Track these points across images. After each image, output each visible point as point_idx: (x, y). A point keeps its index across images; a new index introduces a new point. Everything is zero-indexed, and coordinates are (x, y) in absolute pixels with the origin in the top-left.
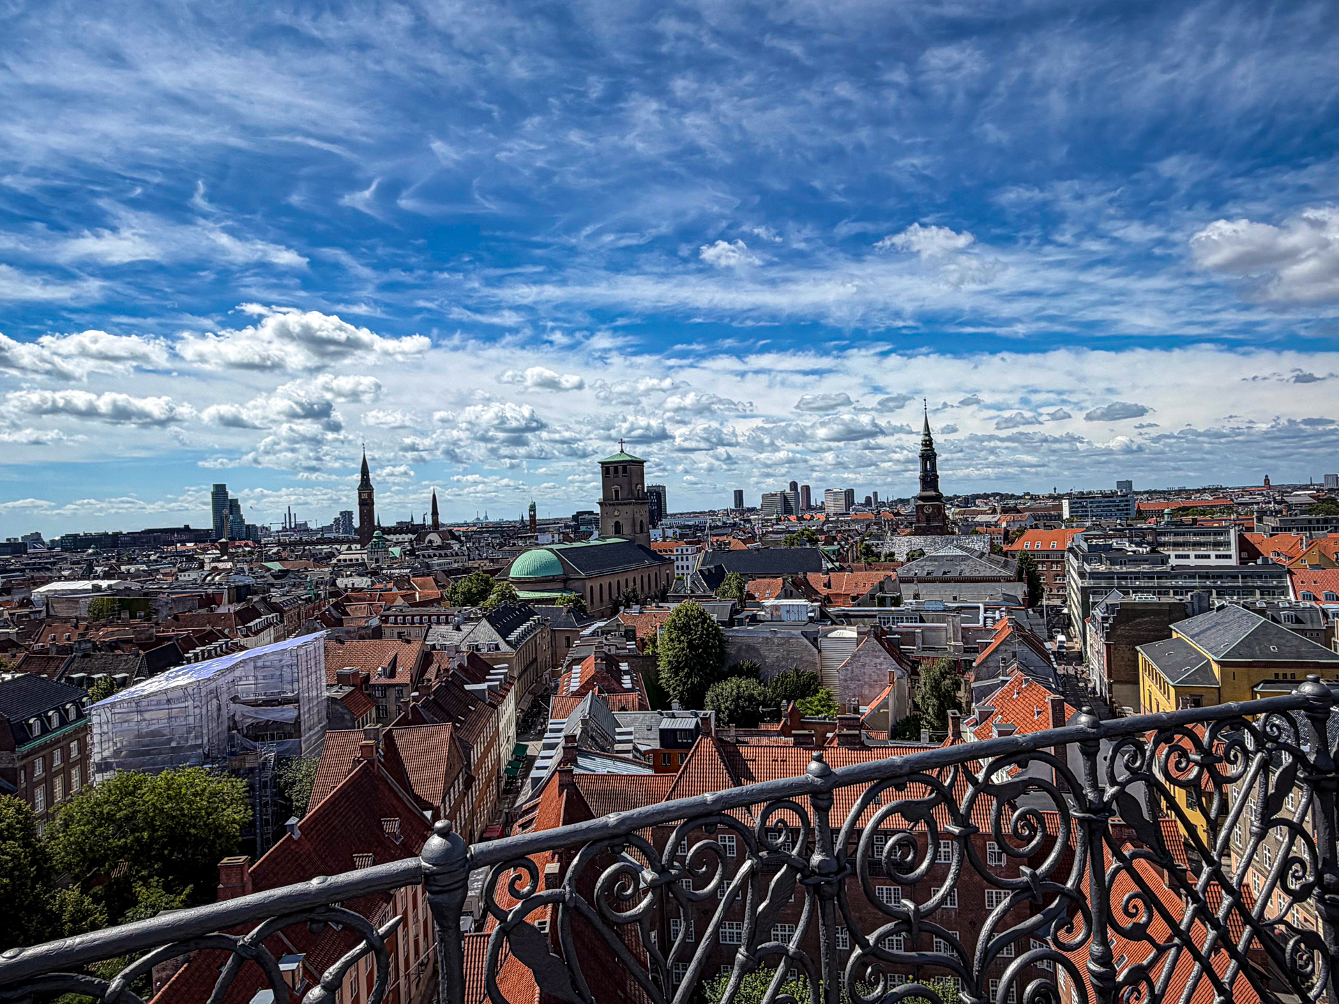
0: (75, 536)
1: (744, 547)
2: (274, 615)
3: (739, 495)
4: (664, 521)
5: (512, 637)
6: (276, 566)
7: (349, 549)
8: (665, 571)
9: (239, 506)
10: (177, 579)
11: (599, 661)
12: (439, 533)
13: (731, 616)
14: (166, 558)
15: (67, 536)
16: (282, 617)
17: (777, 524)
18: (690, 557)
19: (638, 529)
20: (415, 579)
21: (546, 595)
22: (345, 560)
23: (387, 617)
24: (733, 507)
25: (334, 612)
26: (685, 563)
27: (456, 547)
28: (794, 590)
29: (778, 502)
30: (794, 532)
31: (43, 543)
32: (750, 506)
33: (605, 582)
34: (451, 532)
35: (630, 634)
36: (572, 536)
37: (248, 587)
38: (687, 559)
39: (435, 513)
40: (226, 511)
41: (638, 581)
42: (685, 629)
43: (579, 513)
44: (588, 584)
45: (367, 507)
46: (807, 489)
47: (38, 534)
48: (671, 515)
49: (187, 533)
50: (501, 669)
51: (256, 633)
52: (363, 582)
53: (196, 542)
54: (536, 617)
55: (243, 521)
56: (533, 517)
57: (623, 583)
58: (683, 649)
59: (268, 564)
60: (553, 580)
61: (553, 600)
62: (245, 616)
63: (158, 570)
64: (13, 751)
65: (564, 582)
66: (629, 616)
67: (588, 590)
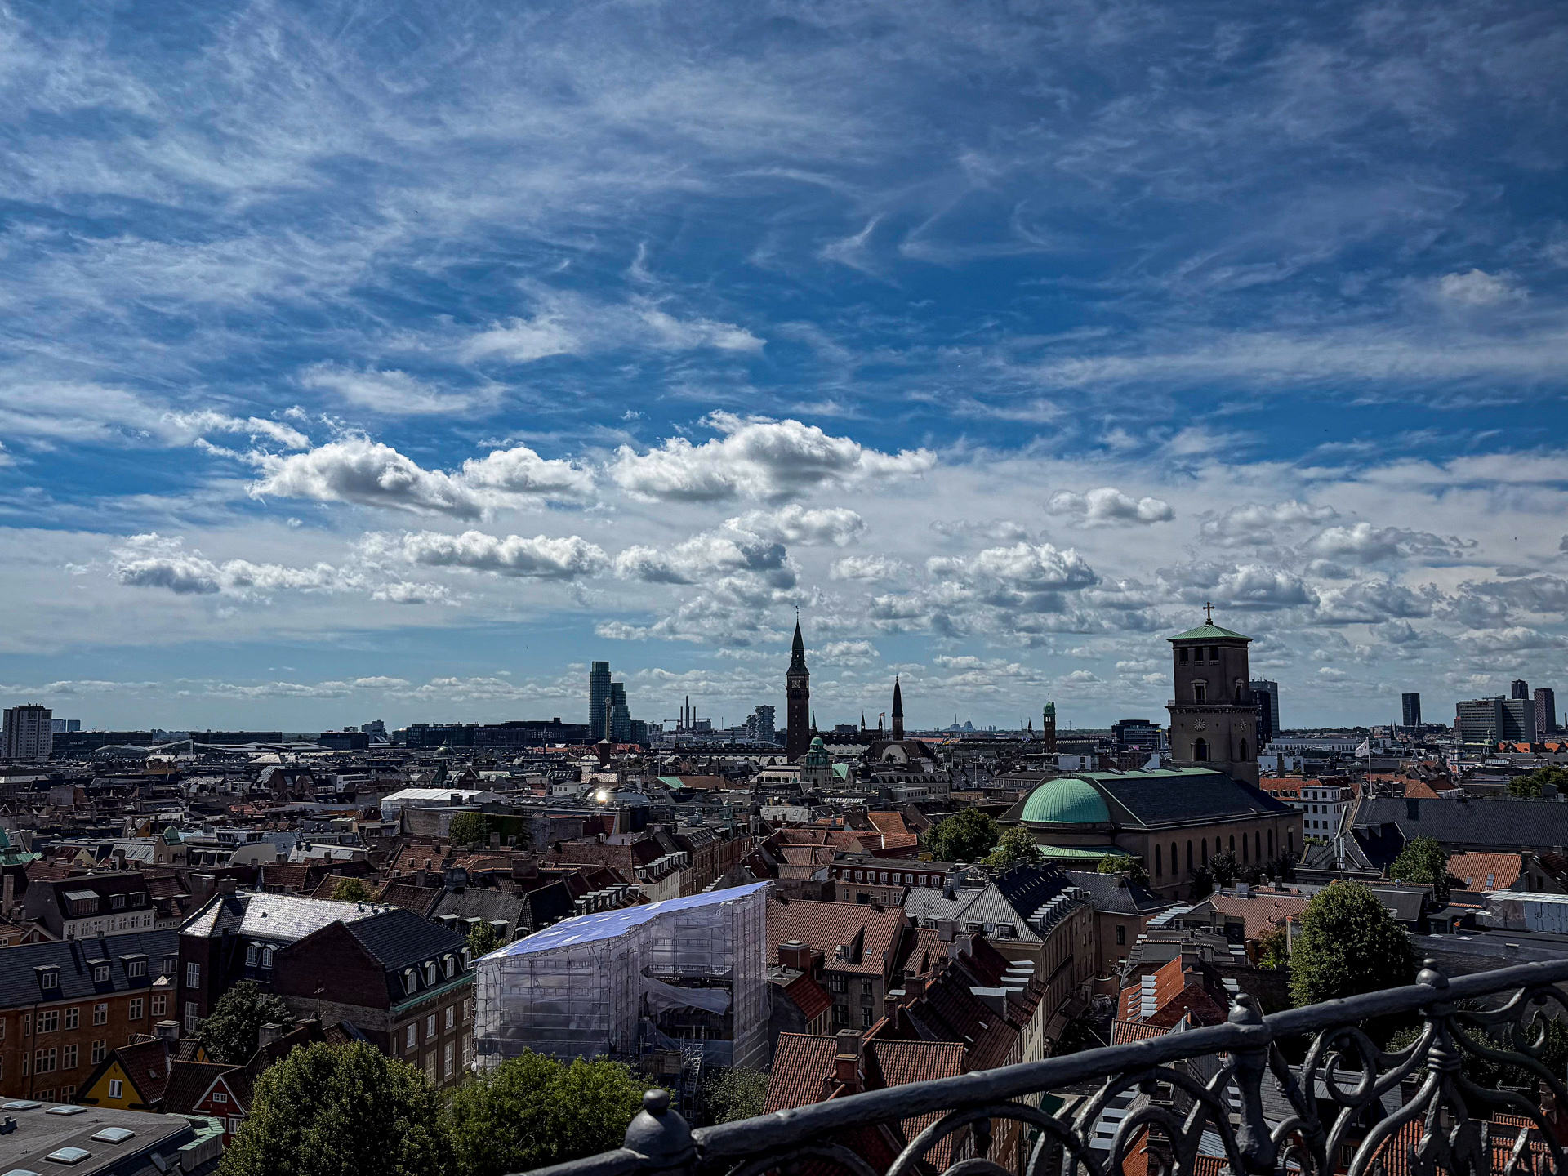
0: (424, 727)
1: (1430, 794)
2: (680, 853)
3: (1412, 703)
4: (1275, 742)
5: (1037, 917)
6: (675, 783)
7: (772, 762)
8: (1285, 828)
9: (623, 694)
10: (550, 793)
11: (1189, 970)
12: (903, 745)
13: (1422, 915)
14: (532, 763)
15: (415, 727)
16: (690, 857)
17: (1493, 757)
18: (1330, 808)
19: (1237, 754)
20: (872, 813)
21: (1081, 854)
22: (769, 780)
23: (840, 869)
24: (1401, 723)
25: (766, 855)
26: (1320, 817)
27: (929, 768)
28: (1546, 877)
29: (1491, 716)
30: (1529, 772)
31: (385, 735)
32: (1434, 722)
33: (1181, 840)
34: (921, 744)
35: (1234, 930)
36: (1115, 760)
37: (645, 810)
38: (1325, 810)
39: (898, 713)
40: (608, 700)
41: (1239, 843)
42: (1339, 929)
43: (1125, 723)
44: (1152, 841)
45: (799, 701)
46: (1548, 695)
47: (381, 723)
48: (1288, 733)
49: (557, 729)
50: (1023, 968)
51: (659, 878)
52: (799, 814)
53: (567, 742)
54: (1071, 889)
55: (628, 715)
56: (1050, 726)
57: (1211, 846)
58: (1337, 965)
59: (665, 779)
60: (1092, 829)
61: (1092, 864)
62: (646, 851)
63: (524, 779)
64: (387, 1010)
65: (1110, 835)
66: (1228, 902)
67: (1152, 852)
